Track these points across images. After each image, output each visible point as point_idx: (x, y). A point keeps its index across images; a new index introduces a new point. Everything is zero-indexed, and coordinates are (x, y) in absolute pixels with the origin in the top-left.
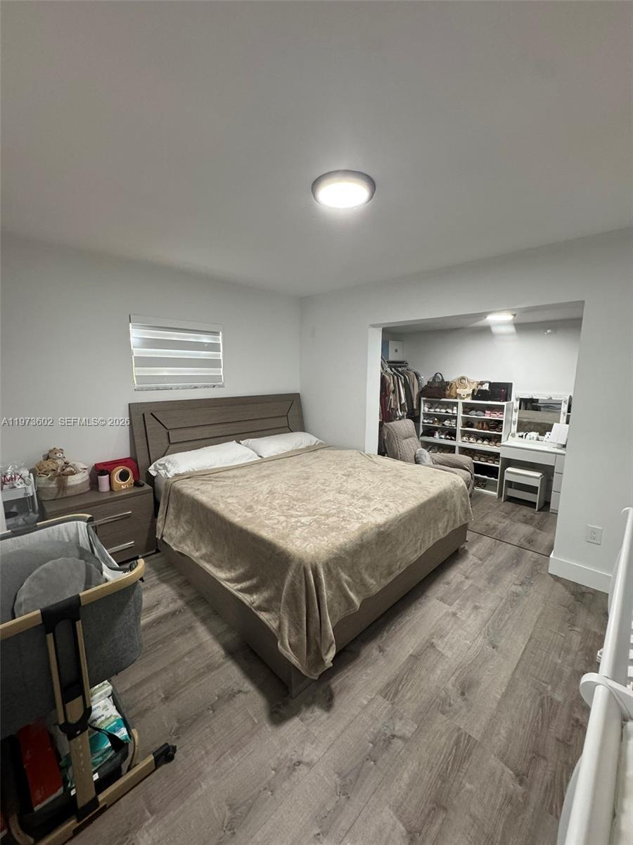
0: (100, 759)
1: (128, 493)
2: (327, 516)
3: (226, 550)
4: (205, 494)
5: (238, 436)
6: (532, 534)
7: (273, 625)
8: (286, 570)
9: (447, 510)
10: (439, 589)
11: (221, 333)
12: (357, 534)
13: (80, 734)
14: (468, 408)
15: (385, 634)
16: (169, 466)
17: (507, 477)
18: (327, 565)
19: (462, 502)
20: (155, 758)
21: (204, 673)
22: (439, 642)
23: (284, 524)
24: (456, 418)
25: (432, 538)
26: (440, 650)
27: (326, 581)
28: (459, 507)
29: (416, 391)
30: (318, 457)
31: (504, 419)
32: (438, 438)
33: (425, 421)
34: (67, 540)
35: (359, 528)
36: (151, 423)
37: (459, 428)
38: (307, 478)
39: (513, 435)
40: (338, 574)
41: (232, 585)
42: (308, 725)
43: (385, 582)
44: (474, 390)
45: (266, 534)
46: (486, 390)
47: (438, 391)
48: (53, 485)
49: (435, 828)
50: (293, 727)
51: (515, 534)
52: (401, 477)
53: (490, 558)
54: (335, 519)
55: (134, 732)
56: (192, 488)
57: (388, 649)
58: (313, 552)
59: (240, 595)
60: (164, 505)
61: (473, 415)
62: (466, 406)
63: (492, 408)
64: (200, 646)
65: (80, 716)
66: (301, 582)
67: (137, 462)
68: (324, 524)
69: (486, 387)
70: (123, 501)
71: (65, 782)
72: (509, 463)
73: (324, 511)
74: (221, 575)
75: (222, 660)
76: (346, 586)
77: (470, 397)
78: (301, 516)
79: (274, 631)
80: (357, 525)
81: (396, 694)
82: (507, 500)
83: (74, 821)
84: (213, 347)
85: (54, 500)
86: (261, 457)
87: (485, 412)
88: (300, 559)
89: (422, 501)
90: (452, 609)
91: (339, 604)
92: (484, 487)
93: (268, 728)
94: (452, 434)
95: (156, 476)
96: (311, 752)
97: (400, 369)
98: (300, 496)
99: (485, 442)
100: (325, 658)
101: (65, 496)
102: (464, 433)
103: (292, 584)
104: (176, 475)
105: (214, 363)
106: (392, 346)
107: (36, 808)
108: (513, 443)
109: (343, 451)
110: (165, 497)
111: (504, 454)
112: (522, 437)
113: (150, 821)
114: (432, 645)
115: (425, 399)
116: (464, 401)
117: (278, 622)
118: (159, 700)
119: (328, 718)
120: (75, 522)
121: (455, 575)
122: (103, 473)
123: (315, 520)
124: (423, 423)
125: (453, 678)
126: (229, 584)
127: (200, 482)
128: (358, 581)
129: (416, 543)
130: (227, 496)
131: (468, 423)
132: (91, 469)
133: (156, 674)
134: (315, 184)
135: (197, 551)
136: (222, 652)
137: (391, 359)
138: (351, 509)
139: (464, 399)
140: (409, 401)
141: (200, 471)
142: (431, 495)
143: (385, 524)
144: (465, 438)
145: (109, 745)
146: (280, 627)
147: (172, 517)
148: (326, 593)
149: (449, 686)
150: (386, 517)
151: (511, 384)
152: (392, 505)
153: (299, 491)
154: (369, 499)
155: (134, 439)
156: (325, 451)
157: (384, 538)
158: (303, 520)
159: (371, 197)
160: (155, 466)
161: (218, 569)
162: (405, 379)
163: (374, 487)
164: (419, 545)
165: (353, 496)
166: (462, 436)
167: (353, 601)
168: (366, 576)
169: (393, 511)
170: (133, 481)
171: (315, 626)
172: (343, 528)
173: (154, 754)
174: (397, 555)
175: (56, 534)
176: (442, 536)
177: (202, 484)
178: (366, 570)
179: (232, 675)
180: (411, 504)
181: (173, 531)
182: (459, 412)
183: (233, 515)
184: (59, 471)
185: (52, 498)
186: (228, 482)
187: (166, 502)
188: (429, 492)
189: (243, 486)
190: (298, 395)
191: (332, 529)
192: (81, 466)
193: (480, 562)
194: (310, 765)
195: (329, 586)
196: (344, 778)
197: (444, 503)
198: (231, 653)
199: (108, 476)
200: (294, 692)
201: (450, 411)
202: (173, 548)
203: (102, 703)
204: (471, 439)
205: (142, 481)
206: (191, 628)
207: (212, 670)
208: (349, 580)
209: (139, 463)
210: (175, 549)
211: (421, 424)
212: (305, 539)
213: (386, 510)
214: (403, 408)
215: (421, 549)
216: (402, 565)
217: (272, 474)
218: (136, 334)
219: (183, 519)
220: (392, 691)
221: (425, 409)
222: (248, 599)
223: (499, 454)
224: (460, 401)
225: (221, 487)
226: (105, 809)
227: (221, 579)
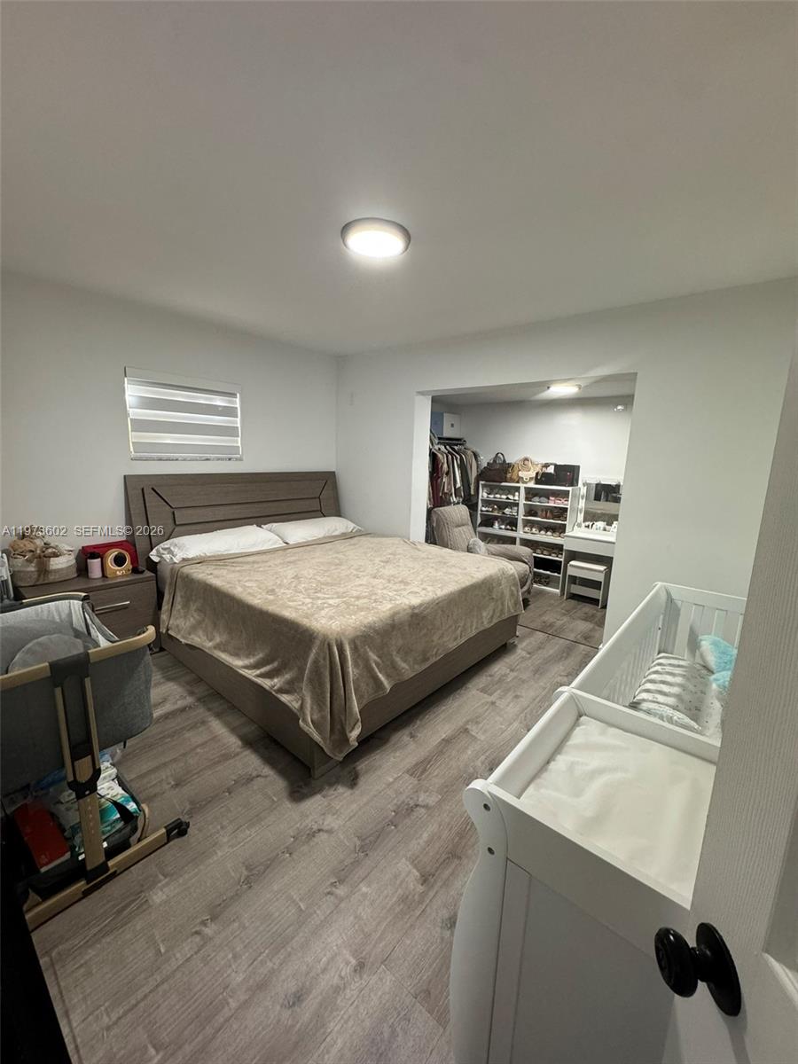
0: (109, 828)
1: (124, 580)
2: (358, 598)
3: (244, 635)
4: (220, 579)
5: (260, 520)
6: (590, 631)
7: (295, 705)
8: (310, 649)
9: (493, 598)
10: (481, 681)
11: (238, 395)
12: (388, 614)
13: (88, 795)
14: (531, 494)
15: (418, 722)
16: (176, 550)
17: (571, 571)
18: (353, 642)
19: (512, 591)
20: (167, 831)
21: (219, 762)
22: (474, 728)
23: (310, 605)
24: (517, 505)
25: (474, 627)
26: (473, 733)
27: (353, 659)
28: (507, 597)
29: (473, 474)
30: (354, 545)
31: (568, 507)
32: (497, 529)
33: (484, 509)
34: (58, 620)
35: (391, 608)
36: (152, 499)
37: (521, 517)
38: (340, 564)
39: (579, 526)
40: (366, 652)
41: (250, 672)
42: (331, 800)
43: (419, 668)
44: (537, 474)
45: (288, 614)
46: (550, 474)
47: (498, 473)
48: (32, 568)
49: (447, 873)
50: (314, 804)
51: (572, 631)
52: (445, 563)
53: (540, 652)
54: (366, 600)
55: (144, 806)
56: (203, 573)
57: (419, 735)
58: (339, 629)
59: (259, 681)
60: (170, 594)
61: (536, 502)
62: (528, 490)
63: (557, 494)
64: (215, 739)
65: (89, 777)
66: (324, 659)
67: (135, 546)
68: (354, 606)
69: (551, 470)
70: (120, 588)
71: (72, 848)
72: (574, 555)
73: (355, 593)
74: (237, 663)
75: (238, 750)
76: (374, 665)
77: (533, 481)
78: (328, 598)
79: (296, 711)
80: (389, 606)
81: (422, 773)
82: (570, 598)
83: (83, 883)
84: (229, 412)
85: (33, 586)
86: (286, 543)
87: (549, 499)
88: (324, 635)
89: (464, 586)
90: (492, 698)
91: (367, 685)
92: (547, 584)
93: (288, 804)
94: (512, 523)
95: (160, 562)
96: (330, 822)
97: (456, 448)
98: (329, 580)
99: (549, 533)
100: (349, 735)
101: (46, 582)
102: (527, 523)
103: (316, 662)
104: (184, 560)
105: (230, 431)
106: (448, 419)
107: (43, 870)
108: (579, 534)
109: (384, 539)
110: (171, 584)
111: (569, 545)
112: (588, 527)
113: (164, 882)
114: (466, 731)
115: (483, 482)
116: (525, 485)
117: (300, 702)
118: (170, 786)
119: (351, 794)
120: (67, 601)
121: (499, 668)
122: (93, 556)
123: (343, 602)
124: (482, 511)
125: (483, 757)
126: (247, 671)
127: (214, 567)
128: (388, 663)
129: (456, 629)
130: (245, 580)
131: (531, 511)
132: (77, 552)
133: (165, 764)
134: (346, 228)
135: (210, 641)
136: (240, 743)
137: (446, 435)
138: (385, 591)
139: (526, 483)
140: (466, 485)
141: (214, 556)
142: (474, 581)
143: (421, 605)
144: (526, 529)
145: (118, 816)
146: (302, 707)
147: (180, 607)
148: (351, 670)
149: (478, 763)
150: (421, 599)
151: (579, 467)
152: (430, 588)
153: (328, 576)
154: (406, 584)
155: (130, 517)
156: (363, 538)
157: (417, 621)
158: (331, 602)
159: (407, 248)
160: (158, 551)
161: (235, 658)
162: (462, 459)
163: (413, 573)
164: (459, 632)
165: (389, 581)
166: (525, 526)
167: (382, 683)
168: (398, 659)
169: (430, 594)
170: (131, 567)
171: (339, 702)
172: (373, 608)
173: (165, 827)
174: (433, 641)
175: (46, 613)
176: (487, 625)
177: (216, 569)
178: (398, 653)
179: (251, 762)
180: (452, 587)
181: (181, 622)
182: (520, 498)
183: (251, 598)
184: (38, 552)
185: (32, 584)
186: (246, 567)
187: (172, 591)
188: (472, 577)
189: (264, 571)
190: (333, 474)
191: (361, 609)
192: (65, 547)
193: (528, 656)
194: (330, 832)
195: (356, 664)
196: (363, 840)
197: (490, 590)
198: (249, 743)
199: (99, 560)
200: (317, 773)
201: (511, 497)
202: (181, 640)
203: (106, 785)
204: (534, 530)
205: (141, 568)
206: (203, 723)
207: (227, 759)
208: (378, 660)
209: (137, 546)
210: (183, 641)
211: (479, 512)
212: (331, 618)
213: (423, 593)
214: (458, 494)
215: (461, 637)
216: (439, 652)
217: (299, 560)
218: (133, 392)
219: (193, 607)
220: (420, 770)
221: (483, 494)
222: (269, 684)
223: (562, 546)
224: (522, 486)
225: (239, 571)
226: (114, 875)
227: (237, 666)
